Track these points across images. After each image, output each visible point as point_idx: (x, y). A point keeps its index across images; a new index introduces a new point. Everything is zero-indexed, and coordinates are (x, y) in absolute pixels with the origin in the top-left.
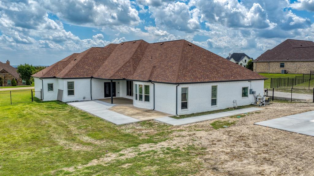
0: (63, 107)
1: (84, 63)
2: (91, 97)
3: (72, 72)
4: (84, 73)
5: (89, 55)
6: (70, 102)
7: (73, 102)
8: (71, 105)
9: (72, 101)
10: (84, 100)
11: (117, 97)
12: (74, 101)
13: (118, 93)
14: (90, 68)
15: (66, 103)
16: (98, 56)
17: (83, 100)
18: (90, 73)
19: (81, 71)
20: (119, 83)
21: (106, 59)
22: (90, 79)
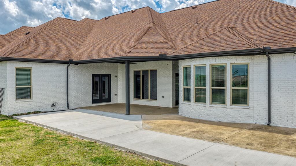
0: (9, 129)
1: (48, 36)
2: (68, 104)
3: (25, 47)
4: (54, 52)
5: (55, 27)
6: (22, 114)
7: (29, 113)
8: (27, 121)
9: (27, 112)
10: (53, 109)
11: (113, 102)
12: (31, 111)
13: (116, 95)
14: (63, 46)
15: (13, 118)
16: (71, 30)
17: (51, 110)
18: (65, 55)
19: (46, 48)
20: (116, 77)
21: (87, 36)
22: (66, 65)
